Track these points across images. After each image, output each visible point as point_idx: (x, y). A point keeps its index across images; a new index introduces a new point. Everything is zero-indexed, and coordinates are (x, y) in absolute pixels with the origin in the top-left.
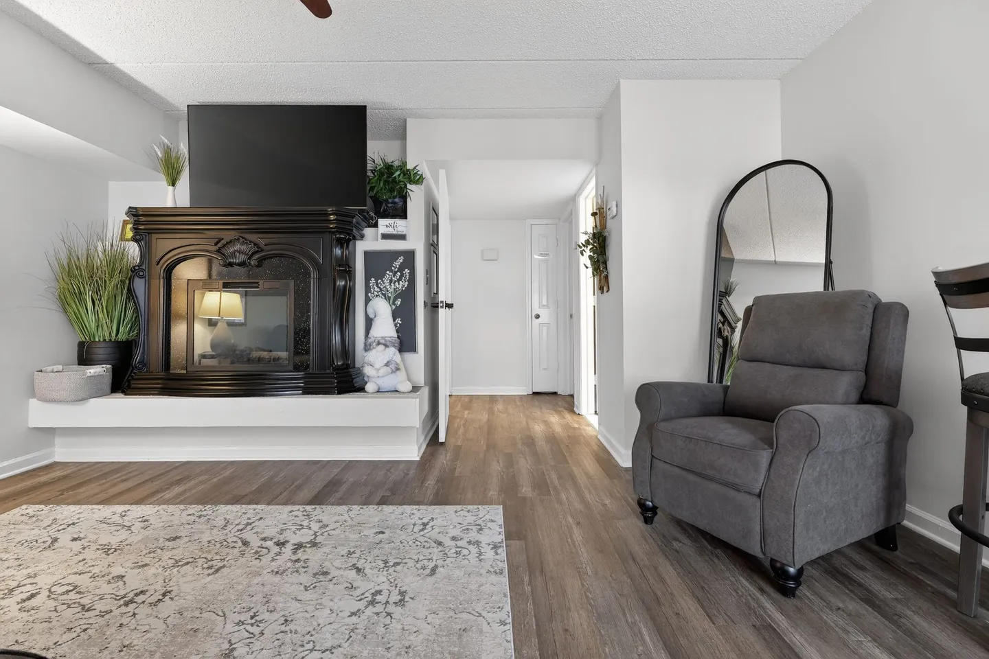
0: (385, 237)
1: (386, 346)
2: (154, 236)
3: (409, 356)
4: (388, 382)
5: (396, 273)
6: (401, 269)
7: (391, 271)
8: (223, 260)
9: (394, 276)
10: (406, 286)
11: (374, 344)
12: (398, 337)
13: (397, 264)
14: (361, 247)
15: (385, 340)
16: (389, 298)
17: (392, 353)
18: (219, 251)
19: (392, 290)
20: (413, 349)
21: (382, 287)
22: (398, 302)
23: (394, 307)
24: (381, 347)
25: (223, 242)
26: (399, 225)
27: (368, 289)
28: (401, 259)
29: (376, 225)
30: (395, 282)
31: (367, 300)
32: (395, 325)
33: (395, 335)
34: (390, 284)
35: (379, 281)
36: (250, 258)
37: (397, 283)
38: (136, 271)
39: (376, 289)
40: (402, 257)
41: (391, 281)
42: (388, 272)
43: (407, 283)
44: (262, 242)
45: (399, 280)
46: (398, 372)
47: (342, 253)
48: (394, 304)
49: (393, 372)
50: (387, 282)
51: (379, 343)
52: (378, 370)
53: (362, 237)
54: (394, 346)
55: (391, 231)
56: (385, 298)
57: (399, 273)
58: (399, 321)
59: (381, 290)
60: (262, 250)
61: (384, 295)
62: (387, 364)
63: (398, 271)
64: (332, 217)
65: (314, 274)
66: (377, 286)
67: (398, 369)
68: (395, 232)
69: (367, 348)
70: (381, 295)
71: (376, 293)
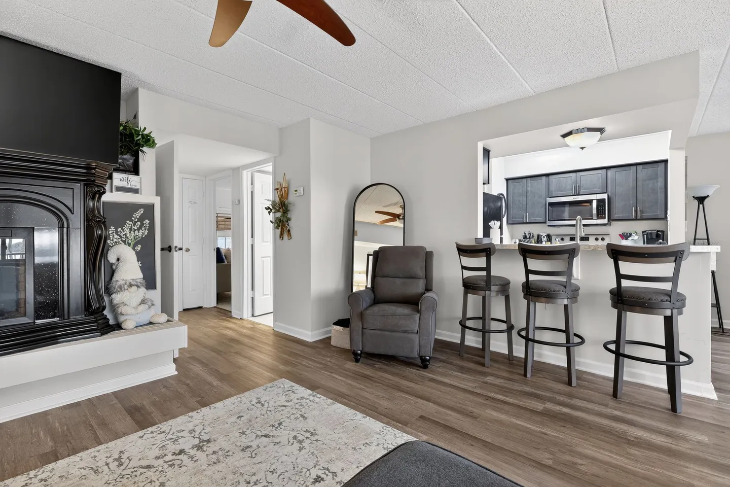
0: (119, 189)
1: (138, 287)
4: (143, 317)
5: (136, 222)
6: (141, 219)
7: (132, 221)
9: (134, 225)
10: (146, 234)
11: (126, 286)
13: (137, 214)
15: (137, 282)
19: (132, 237)
20: (154, 287)
21: (122, 235)
22: (139, 248)
26: (133, 181)
28: (141, 211)
30: (135, 230)
33: (142, 276)
34: (130, 232)
35: (120, 229)
37: (137, 231)
39: (116, 236)
40: (143, 209)
41: (131, 230)
42: (128, 222)
43: (147, 232)
45: (138, 230)
49: (149, 308)
50: (127, 231)
54: (143, 286)
55: (124, 184)
56: (125, 244)
57: (139, 223)
59: (121, 237)
61: (124, 242)
62: (144, 302)
63: (138, 221)
66: (117, 233)
67: (153, 305)
68: (130, 186)
69: (116, 290)
70: (121, 242)
71: (115, 240)
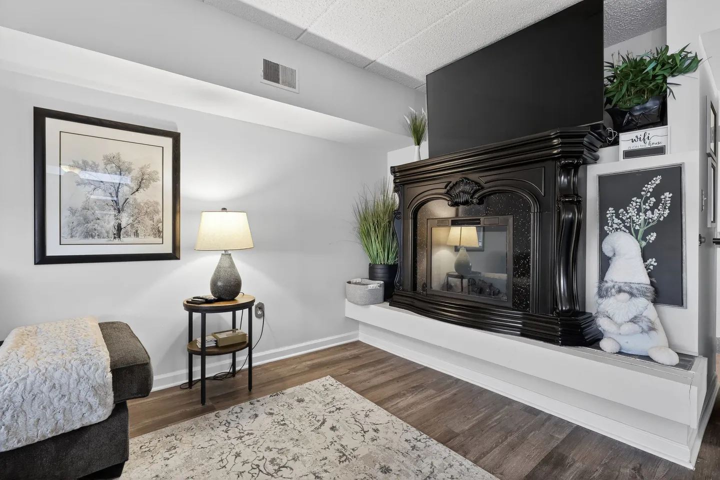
0: (629, 154)
1: (632, 295)
2: (406, 186)
3: (669, 311)
4: (637, 343)
5: (648, 198)
6: (657, 193)
7: (640, 197)
8: (452, 201)
9: (645, 202)
10: (665, 216)
11: (614, 290)
12: (652, 284)
13: (649, 186)
14: (593, 172)
15: (631, 288)
16: (637, 232)
17: (643, 306)
18: (448, 193)
19: (641, 221)
20: (678, 300)
21: (624, 218)
22: (653, 237)
23: (644, 244)
24: (624, 296)
25: (451, 185)
26: (655, 135)
27: (603, 221)
28: (658, 180)
29: (616, 142)
30: (646, 210)
31: (603, 235)
32: (647, 268)
33: (646, 280)
34: (638, 214)
35: (622, 210)
36: (472, 197)
37: (649, 213)
38: (396, 215)
39: (616, 221)
40: (659, 177)
41: (639, 210)
42: (634, 199)
43: (667, 211)
44: (482, 181)
45: (652, 209)
46: (653, 333)
47: (569, 182)
48: (644, 239)
49: (643, 331)
50: (633, 212)
51: (620, 291)
52: (619, 326)
53: (596, 159)
54: (644, 295)
55: (640, 145)
56: (630, 232)
57: (653, 199)
58: (652, 262)
59: (623, 222)
60: (483, 188)
61: (629, 228)
62: (634, 320)
63: (651, 196)
64: (555, 141)
65: (534, 208)
66: (617, 217)
67: (652, 329)
68: (647, 146)
69: (602, 293)
70: (623, 228)
71: (615, 226)
